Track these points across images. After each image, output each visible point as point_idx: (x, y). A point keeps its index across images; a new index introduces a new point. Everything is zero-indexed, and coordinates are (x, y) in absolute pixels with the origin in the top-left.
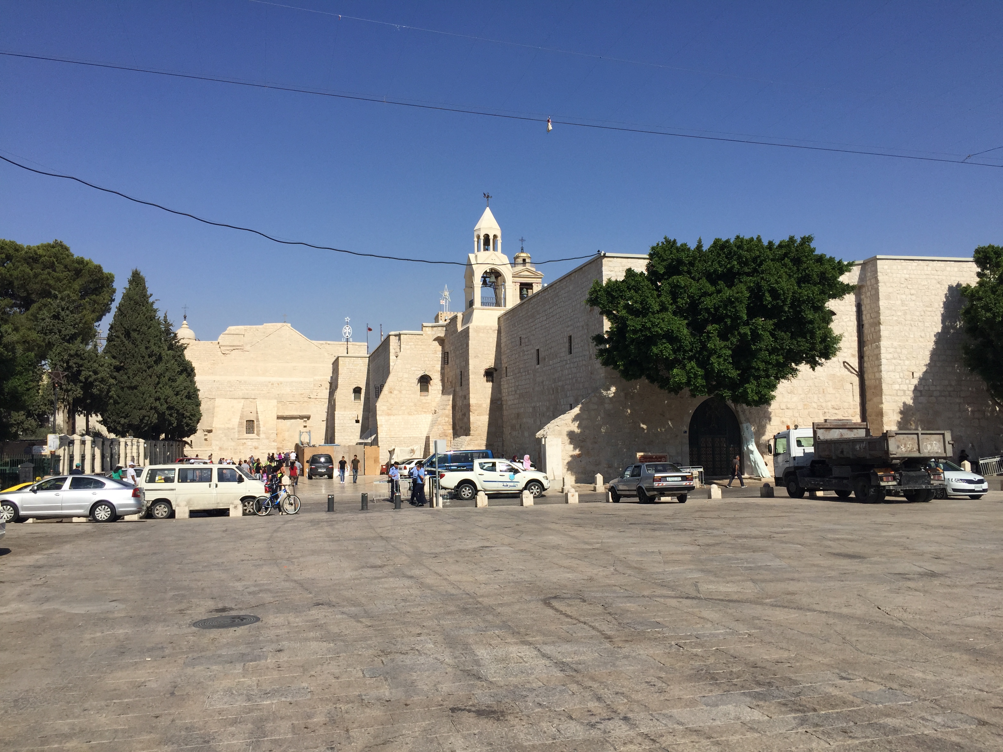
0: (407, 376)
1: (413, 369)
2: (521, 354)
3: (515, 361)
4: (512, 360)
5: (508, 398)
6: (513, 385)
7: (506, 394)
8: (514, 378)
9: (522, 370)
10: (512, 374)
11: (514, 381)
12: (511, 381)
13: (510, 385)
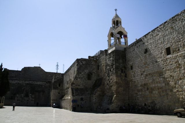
2: (147, 56)
3: (141, 61)
4: (137, 62)
5: (133, 78)
6: (139, 72)
7: (132, 77)
8: (139, 69)
9: (148, 63)
10: (137, 67)
11: (140, 69)
12: (136, 71)
13: (136, 72)
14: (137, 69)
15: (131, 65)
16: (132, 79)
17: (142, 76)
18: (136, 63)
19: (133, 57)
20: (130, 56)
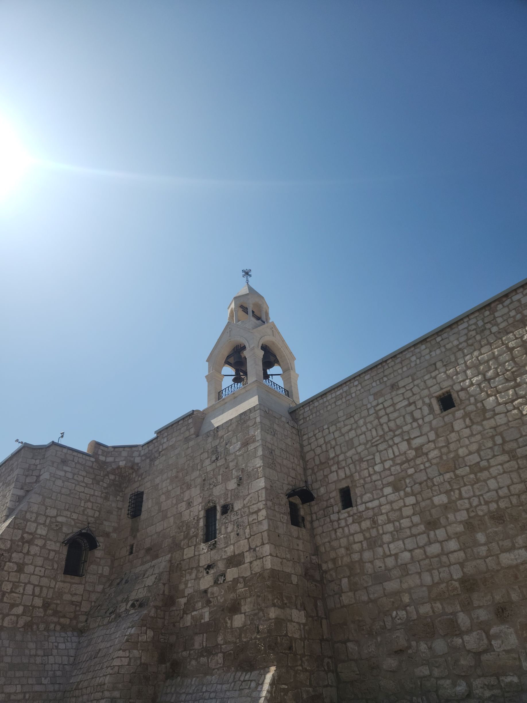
0: (44, 533)
1: (60, 519)
2: (458, 425)
3: (412, 454)
4: (382, 462)
5: (367, 555)
6: (408, 511)
7: (356, 547)
8: (407, 495)
9: (474, 459)
10: (388, 490)
11: (411, 500)
12: (385, 509)
13: (381, 519)
14: (392, 497)
15: (343, 485)
16: (356, 557)
17: (441, 533)
18: (378, 468)
19: (356, 443)
20: (326, 443)
